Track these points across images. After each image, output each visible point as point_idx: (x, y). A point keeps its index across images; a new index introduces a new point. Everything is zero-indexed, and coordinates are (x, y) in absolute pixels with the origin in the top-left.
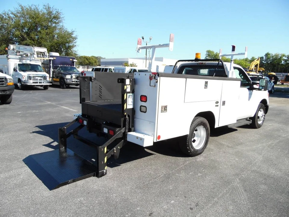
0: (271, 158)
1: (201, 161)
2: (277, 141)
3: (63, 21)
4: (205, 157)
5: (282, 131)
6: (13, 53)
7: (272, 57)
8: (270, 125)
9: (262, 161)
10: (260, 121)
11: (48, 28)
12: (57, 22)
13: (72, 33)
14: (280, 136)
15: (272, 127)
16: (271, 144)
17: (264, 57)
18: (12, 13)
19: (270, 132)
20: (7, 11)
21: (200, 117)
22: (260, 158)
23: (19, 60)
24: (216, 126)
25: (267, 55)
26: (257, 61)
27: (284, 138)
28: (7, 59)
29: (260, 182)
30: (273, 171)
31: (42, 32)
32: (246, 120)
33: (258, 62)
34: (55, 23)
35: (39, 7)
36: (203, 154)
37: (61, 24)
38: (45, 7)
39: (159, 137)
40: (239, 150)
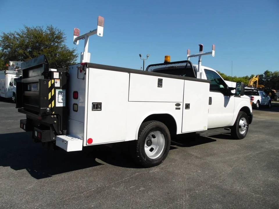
0: (242, 171)
1: (154, 173)
2: (258, 152)
3: (65, 41)
4: (162, 169)
5: (267, 142)
6: (13, 69)
7: (272, 75)
8: (255, 137)
9: (230, 174)
10: (242, 131)
11: (50, 47)
12: (59, 41)
13: (73, 52)
14: (262, 147)
15: (257, 138)
16: (249, 155)
17: (264, 75)
18: (18, 34)
19: (253, 143)
20: (13, 32)
21: (155, 121)
22: (229, 170)
23: (15, 75)
24: (179, 132)
25: (266, 73)
26: (255, 79)
27: (267, 149)
28: (4, 74)
29: (215, 199)
30: (237, 187)
31: (44, 50)
32: (225, 129)
33: (257, 79)
34: (57, 42)
35: (43, 28)
36: (161, 166)
37: (63, 43)
38: (48, 28)
39: (90, 141)
40: (208, 161)
